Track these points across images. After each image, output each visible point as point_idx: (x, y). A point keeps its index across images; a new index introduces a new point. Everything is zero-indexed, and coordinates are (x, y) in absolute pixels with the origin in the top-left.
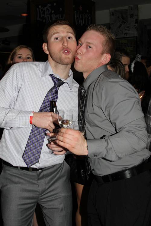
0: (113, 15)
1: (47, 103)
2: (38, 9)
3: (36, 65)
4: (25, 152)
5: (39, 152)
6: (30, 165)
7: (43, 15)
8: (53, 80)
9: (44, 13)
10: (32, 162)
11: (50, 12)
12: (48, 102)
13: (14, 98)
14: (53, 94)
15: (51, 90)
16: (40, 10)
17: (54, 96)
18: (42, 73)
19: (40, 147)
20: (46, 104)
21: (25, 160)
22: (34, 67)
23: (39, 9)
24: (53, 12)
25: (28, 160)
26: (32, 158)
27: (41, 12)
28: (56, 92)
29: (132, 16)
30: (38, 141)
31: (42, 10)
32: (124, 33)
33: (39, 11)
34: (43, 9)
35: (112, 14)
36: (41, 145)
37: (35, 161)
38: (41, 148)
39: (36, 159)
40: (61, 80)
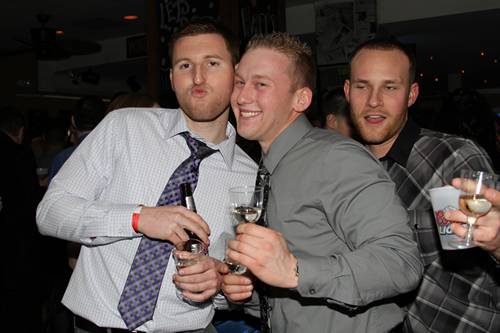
0: (322, 15)
1: (173, 193)
2: (161, 5)
3: (155, 114)
4: (124, 297)
5: (154, 298)
6: (133, 325)
7: (174, 18)
8: (188, 144)
9: (174, 13)
10: (137, 318)
11: (188, 10)
12: (175, 189)
13: (107, 179)
14: (188, 173)
15: (184, 164)
16: (167, 6)
17: (189, 178)
18: (165, 130)
19: (156, 286)
20: (170, 194)
21: (122, 314)
22: (152, 117)
23: (164, 5)
24: (194, 10)
25: (128, 314)
26: (138, 309)
27: (169, 12)
28: (195, 170)
29: (363, 16)
30: (151, 272)
31: (170, 7)
32: (347, 53)
33: (165, 10)
34: (174, 6)
35: (321, 13)
36: (158, 282)
37: (144, 315)
38: (158, 288)
39: (147, 313)
40: (205, 145)
